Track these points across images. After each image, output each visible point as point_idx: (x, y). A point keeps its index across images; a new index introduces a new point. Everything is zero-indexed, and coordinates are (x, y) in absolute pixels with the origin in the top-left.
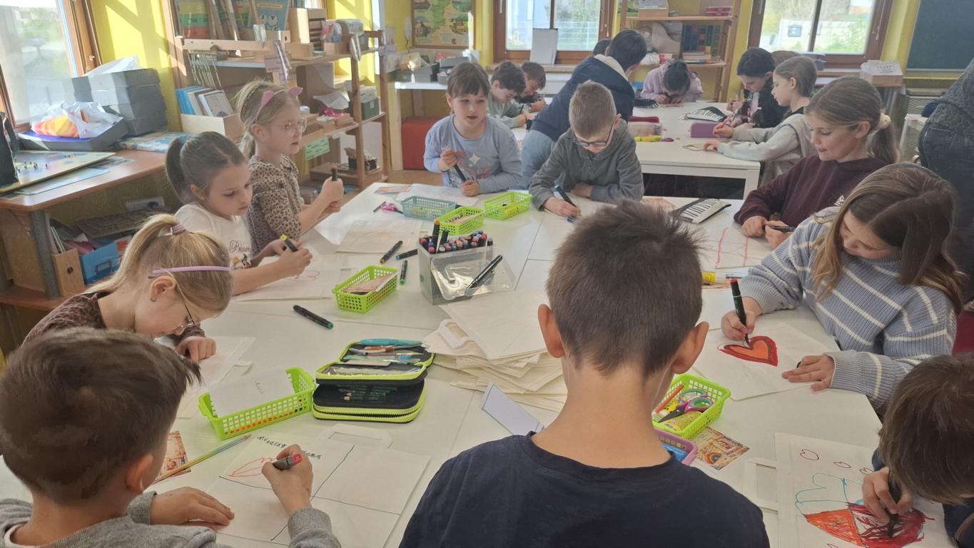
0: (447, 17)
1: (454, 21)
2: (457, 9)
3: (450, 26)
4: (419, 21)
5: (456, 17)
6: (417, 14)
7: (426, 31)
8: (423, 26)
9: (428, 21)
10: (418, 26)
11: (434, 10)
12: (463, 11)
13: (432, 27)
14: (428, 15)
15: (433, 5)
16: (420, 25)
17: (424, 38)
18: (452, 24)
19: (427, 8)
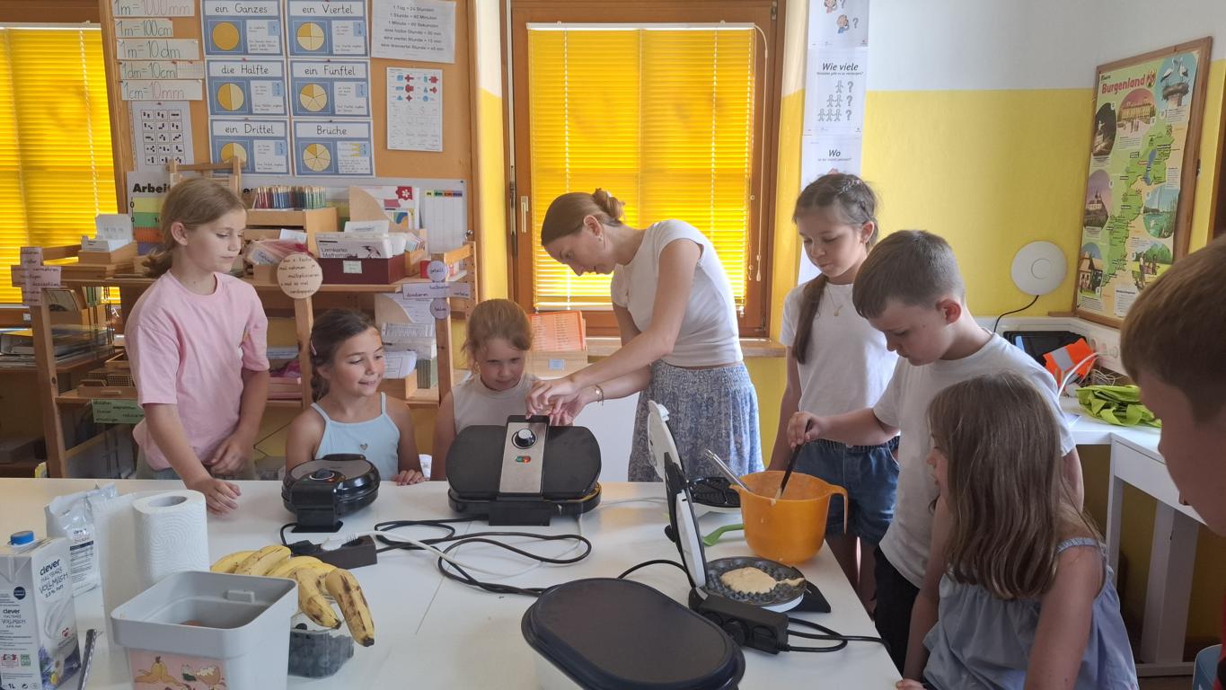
0: (1131, 249)
1: (1142, 259)
2: (1148, 229)
3: (1133, 272)
4: (1087, 255)
5: (1144, 249)
6: (1088, 237)
7: (1096, 280)
8: (1091, 266)
9: (1100, 258)
10: (1086, 264)
11: (1112, 231)
12: (1161, 235)
13: (1105, 271)
14: (1101, 238)
15: (1113, 217)
16: (1088, 262)
17: (1088, 295)
18: (1136, 267)
19: (1101, 225)
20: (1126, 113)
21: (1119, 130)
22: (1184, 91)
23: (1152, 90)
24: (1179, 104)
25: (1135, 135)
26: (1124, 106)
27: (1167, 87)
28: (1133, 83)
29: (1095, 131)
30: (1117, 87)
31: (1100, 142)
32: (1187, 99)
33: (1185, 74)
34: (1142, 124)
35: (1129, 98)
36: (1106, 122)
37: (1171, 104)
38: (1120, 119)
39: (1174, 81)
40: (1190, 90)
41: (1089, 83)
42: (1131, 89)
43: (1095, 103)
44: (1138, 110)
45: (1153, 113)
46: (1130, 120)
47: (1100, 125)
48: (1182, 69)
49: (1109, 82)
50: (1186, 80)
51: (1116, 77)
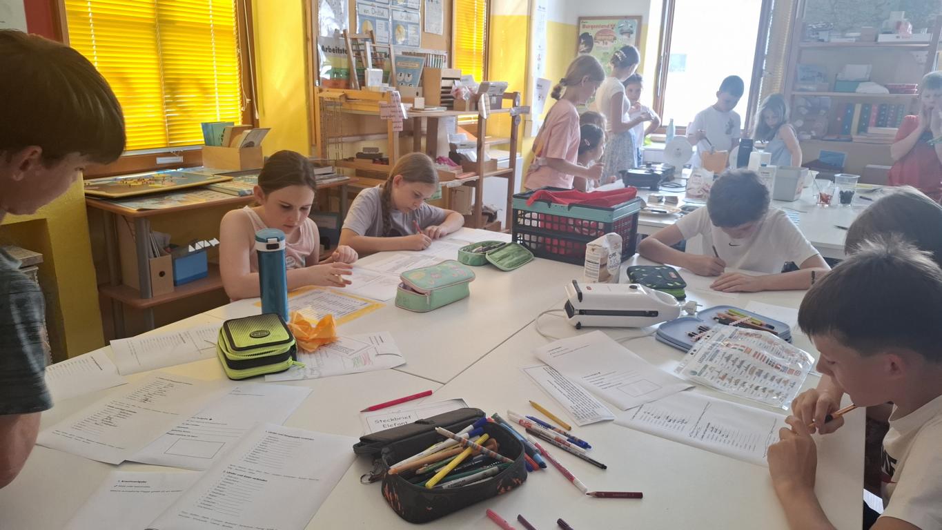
20: (599, 38)
21: (595, 45)
22: (632, 33)
23: (614, 30)
24: (629, 37)
25: (605, 46)
26: (598, 34)
27: (622, 30)
28: (603, 26)
29: (579, 42)
30: (592, 27)
31: (583, 47)
32: (633, 36)
33: (631, 27)
34: (609, 43)
35: (600, 32)
36: (586, 40)
37: (625, 37)
38: (595, 39)
39: (626, 29)
40: (635, 33)
41: (574, 22)
42: (601, 29)
43: (578, 33)
44: (607, 37)
45: (615, 39)
46: (601, 40)
47: (582, 41)
48: (629, 25)
49: (586, 24)
50: (631, 29)
51: (590, 23)
